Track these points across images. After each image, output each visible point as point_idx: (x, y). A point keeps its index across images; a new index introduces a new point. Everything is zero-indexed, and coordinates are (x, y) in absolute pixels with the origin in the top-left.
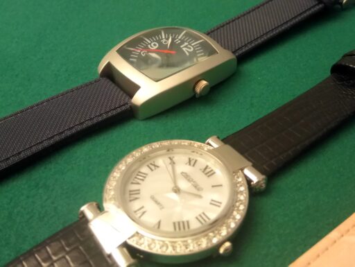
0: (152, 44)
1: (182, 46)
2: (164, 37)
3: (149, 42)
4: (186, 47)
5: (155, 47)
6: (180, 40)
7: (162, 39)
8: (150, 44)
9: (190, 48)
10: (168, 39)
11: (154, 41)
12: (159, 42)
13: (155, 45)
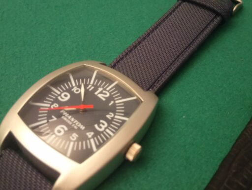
0: (63, 95)
1: (96, 93)
2: (74, 85)
3: (59, 93)
4: (101, 93)
5: (66, 99)
6: (93, 85)
7: (73, 87)
8: (60, 95)
9: (106, 94)
10: (79, 87)
11: (64, 91)
12: (69, 90)
13: (66, 96)
